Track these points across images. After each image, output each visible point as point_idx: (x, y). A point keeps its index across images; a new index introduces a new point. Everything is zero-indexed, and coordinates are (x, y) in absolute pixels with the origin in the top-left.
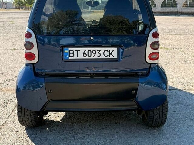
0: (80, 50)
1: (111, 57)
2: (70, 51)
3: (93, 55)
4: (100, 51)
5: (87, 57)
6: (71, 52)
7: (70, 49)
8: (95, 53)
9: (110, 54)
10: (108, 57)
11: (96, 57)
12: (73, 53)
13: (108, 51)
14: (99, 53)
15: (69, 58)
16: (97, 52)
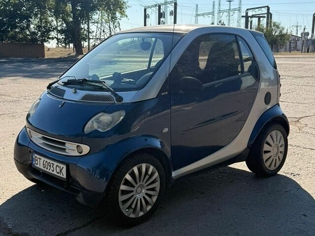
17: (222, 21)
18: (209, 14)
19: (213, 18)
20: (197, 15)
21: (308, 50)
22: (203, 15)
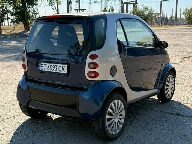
0: (46, 65)
1: (63, 72)
2: (42, 64)
3: (53, 69)
4: (57, 66)
5: (50, 71)
6: (42, 66)
7: (42, 63)
8: (54, 68)
9: (63, 69)
10: (61, 72)
11: (54, 71)
12: (43, 67)
13: (61, 67)
14: (56, 68)
15: (41, 70)
16: (55, 67)
17: (112, 7)
18: (99, 2)
19: (102, 4)
20: (91, 3)
21: (162, 23)
22: (95, 2)
